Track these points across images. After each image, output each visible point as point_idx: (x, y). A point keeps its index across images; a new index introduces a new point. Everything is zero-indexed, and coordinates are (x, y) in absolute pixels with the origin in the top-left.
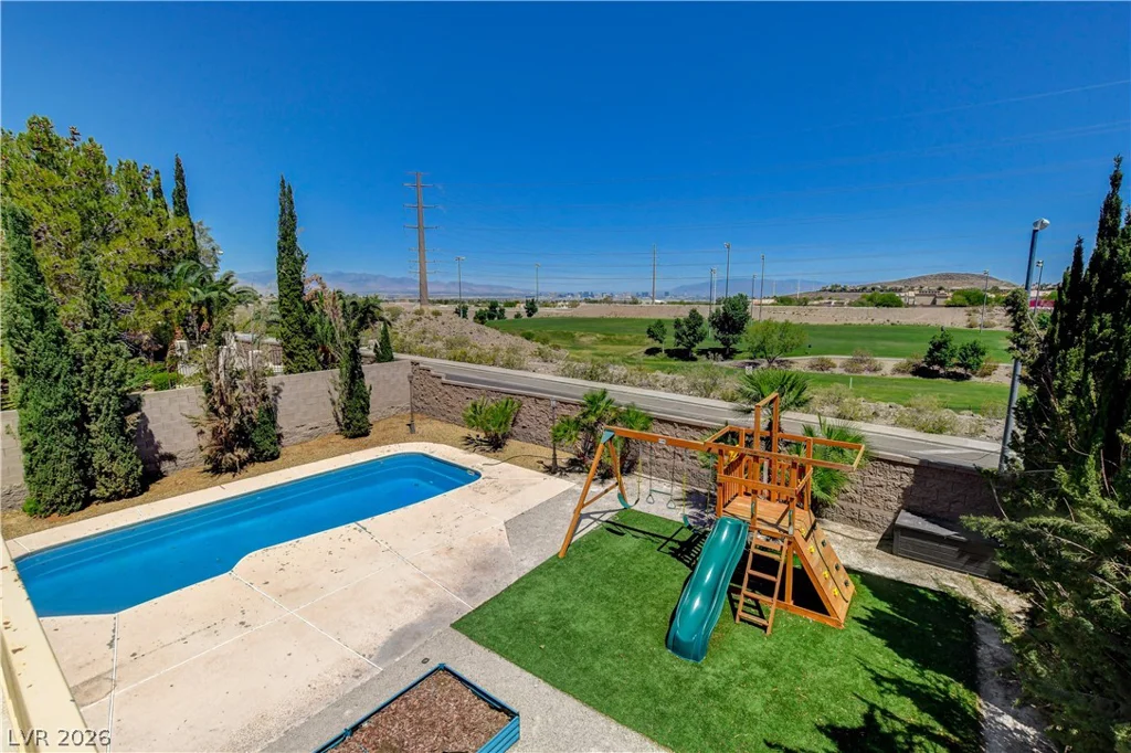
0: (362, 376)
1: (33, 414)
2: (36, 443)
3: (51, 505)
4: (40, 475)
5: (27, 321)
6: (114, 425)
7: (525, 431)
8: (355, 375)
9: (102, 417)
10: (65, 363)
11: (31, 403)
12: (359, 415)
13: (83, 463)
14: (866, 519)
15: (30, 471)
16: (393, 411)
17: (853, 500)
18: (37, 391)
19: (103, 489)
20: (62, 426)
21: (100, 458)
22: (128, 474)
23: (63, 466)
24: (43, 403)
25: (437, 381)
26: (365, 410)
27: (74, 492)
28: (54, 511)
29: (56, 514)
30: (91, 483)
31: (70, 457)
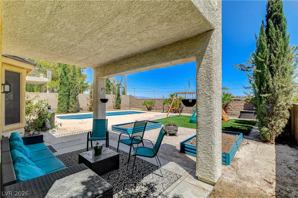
0: (120, 95)
1: (61, 92)
2: (61, 98)
3: (62, 111)
4: (61, 104)
5: (63, 74)
6: (74, 97)
7: (156, 107)
8: (119, 95)
9: (72, 95)
10: (68, 83)
11: (62, 90)
12: (119, 104)
13: (68, 104)
14: (235, 114)
15: (59, 103)
16: (125, 106)
17: (231, 110)
18: (63, 88)
19: (70, 110)
20: (66, 95)
21: (71, 103)
22: (75, 107)
23: (65, 103)
24: (64, 90)
25: (135, 99)
26: (120, 103)
27: (66, 109)
28: (62, 112)
29: (62, 113)
30: (68, 108)
31: (66, 102)
